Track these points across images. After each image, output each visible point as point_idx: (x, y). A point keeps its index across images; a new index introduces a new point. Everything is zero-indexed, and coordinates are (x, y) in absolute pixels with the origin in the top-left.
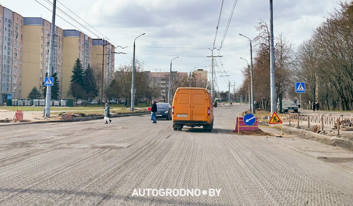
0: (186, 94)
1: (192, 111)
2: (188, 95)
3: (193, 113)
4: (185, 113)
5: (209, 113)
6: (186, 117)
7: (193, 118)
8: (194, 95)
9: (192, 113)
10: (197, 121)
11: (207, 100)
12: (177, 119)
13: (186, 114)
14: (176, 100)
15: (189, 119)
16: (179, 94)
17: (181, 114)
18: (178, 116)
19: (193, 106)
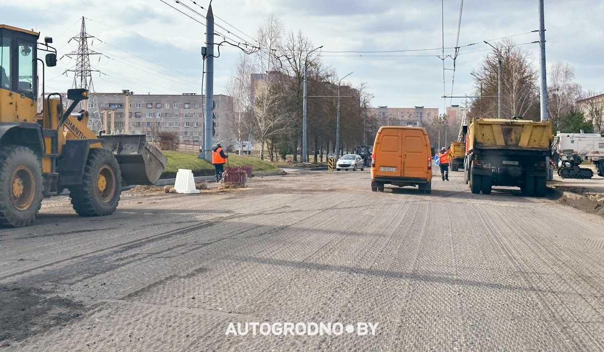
0: (395, 137)
1: (404, 163)
2: (397, 137)
3: (405, 166)
4: (392, 166)
5: (429, 166)
6: (393, 172)
7: (405, 172)
8: (407, 138)
9: (403, 166)
10: (411, 177)
11: (426, 145)
12: (381, 175)
13: (394, 167)
14: (379, 145)
15: (399, 175)
16: (383, 136)
17: (386, 166)
18: (382, 169)
19: (406, 155)
